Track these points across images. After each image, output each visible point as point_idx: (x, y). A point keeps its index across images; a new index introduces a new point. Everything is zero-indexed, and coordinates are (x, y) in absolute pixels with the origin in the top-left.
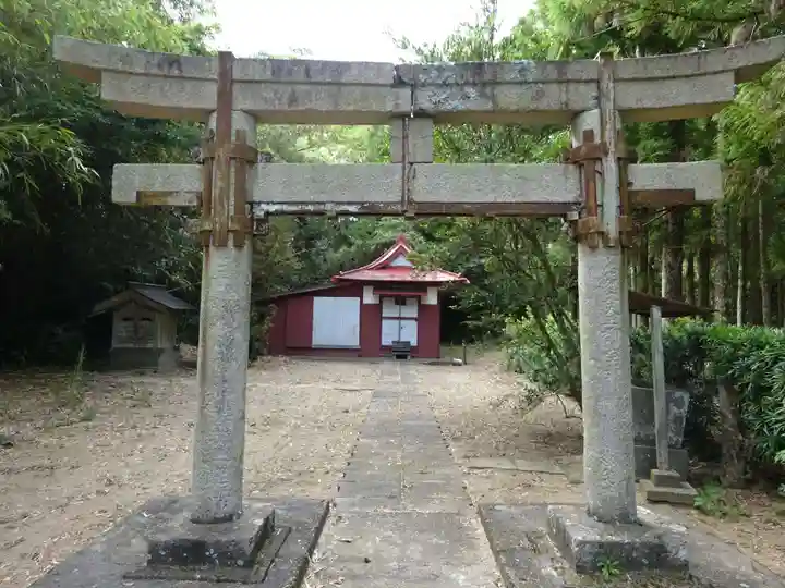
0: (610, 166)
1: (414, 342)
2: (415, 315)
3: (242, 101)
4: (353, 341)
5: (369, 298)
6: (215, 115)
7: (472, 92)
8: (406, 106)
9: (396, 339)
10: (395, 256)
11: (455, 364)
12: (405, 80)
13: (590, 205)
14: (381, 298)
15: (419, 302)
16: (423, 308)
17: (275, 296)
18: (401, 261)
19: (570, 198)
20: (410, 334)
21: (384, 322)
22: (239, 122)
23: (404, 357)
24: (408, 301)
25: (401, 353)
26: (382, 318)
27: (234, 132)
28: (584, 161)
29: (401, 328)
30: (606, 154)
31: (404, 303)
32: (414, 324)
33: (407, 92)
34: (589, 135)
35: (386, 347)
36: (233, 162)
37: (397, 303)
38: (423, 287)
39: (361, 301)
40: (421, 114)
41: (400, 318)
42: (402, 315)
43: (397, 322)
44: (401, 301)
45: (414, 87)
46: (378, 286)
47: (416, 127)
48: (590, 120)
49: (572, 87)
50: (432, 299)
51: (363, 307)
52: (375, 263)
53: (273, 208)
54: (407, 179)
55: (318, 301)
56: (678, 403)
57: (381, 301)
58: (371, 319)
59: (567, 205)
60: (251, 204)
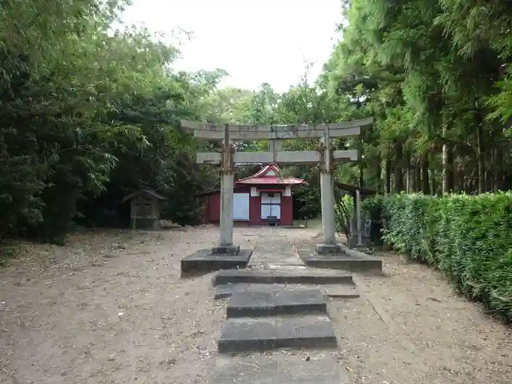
0: (327, 153)
1: (279, 217)
2: (279, 202)
3: (231, 136)
5: (254, 193)
6: (224, 140)
7: (291, 133)
8: (274, 137)
9: (269, 215)
10: (268, 170)
11: (300, 228)
13: (322, 162)
14: (261, 193)
15: (281, 195)
16: (284, 199)
17: (208, 192)
18: (271, 173)
19: (318, 160)
20: (276, 212)
21: (262, 206)
22: (230, 142)
23: (274, 225)
24: (275, 195)
25: (272, 222)
26: (261, 204)
27: (229, 144)
28: (321, 151)
29: (271, 209)
30: (326, 149)
31: (273, 196)
32: (279, 207)
33: (274, 133)
34: (322, 144)
35: (264, 220)
37: (269, 196)
38: (283, 187)
39: (250, 195)
40: (278, 139)
41: (271, 204)
42: (273, 202)
43: (269, 206)
44: (271, 195)
46: (259, 186)
47: (276, 142)
48: (322, 140)
49: (318, 131)
50: (288, 193)
51: (251, 198)
52: (257, 174)
53: (239, 164)
54: (275, 157)
57: (261, 195)
58: (255, 205)
59: (317, 162)
60: (234, 163)
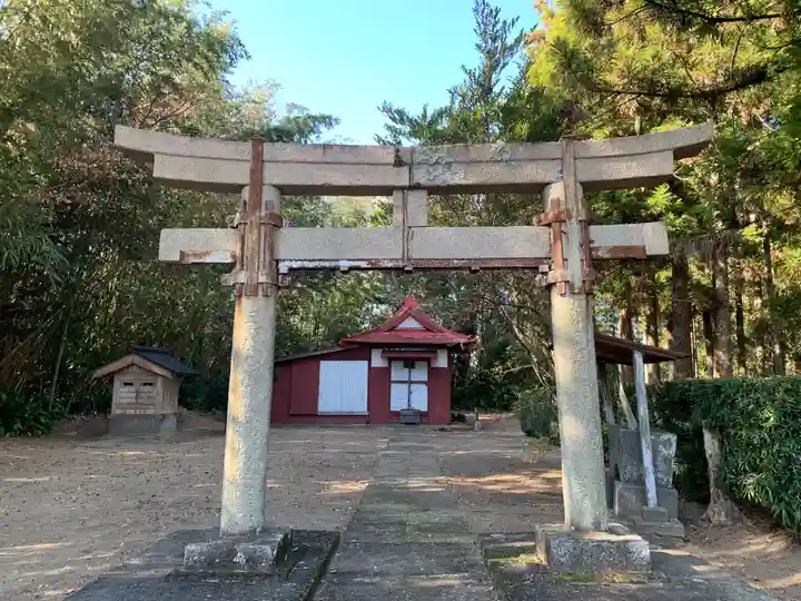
0: (574, 227)
1: (424, 408)
2: (425, 379)
3: (271, 177)
4: (361, 407)
5: (378, 360)
6: (247, 188)
8: (405, 182)
9: (406, 406)
12: (405, 160)
13: (557, 260)
14: (390, 361)
15: (429, 365)
16: (433, 372)
18: (410, 323)
19: (541, 254)
20: (420, 400)
21: (393, 386)
22: (268, 194)
23: (414, 424)
24: (418, 364)
25: (410, 421)
26: (391, 382)
27: (263, 202)
28: (552, 223)
29: (410, 393)
30: (570, 218)
31: (413, 366)
32: (424, 388)
33: (405, 169)
34: (555, 203)
35: (395, 413)
36: (263, 227)
37: (406, 366)
38: (434, 348)
39: (370, 364)
40: (416, 187)
41: (409, 382)
42: (412, 379)
43: (406, 386)
44: (410, 364)
45: (410, 166)
47: (412, 198)
48: (556, 191)
49: (542, 164)
50: (442, 361)
51: (371, 370)
53: (295, 265)
54: (406, 240)
55: (325, 366)
56: (667, 444)
57: (390, 365)
58: (379, 384)
59: (538, 260)
60: (277, 261)
